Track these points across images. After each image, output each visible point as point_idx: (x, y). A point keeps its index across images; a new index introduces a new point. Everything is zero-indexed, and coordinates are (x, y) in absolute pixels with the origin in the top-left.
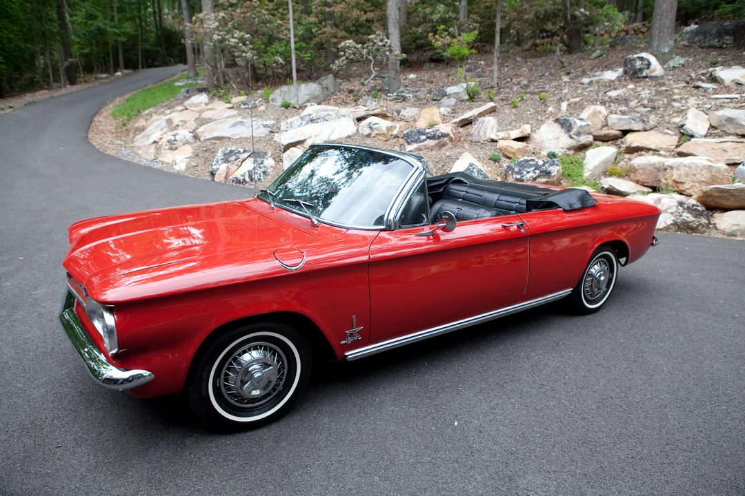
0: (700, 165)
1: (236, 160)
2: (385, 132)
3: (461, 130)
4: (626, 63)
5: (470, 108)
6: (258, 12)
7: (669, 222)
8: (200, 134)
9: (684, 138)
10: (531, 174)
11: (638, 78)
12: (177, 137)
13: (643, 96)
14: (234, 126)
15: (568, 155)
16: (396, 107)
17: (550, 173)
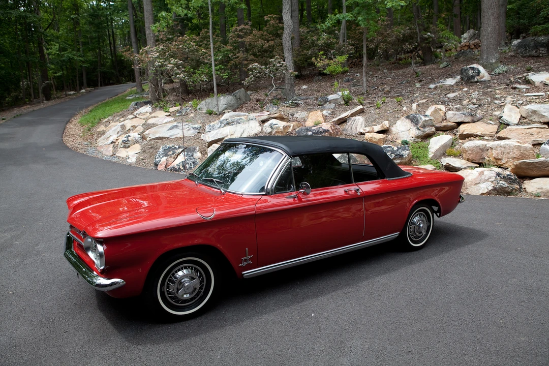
0: (512, 146)
1: (173, 154)
2: (282, 130)
3: (338, 127)
4: (462, 72)
5: (345, 110)
6: (188, 44)
7: (490, 188)
8: (146, 136)
9: (502, 126)
11: (472, 82)
12: (130, 139)
13: (473, 96)
14: (171, 128)
15: (417, 142)
16: (291, 111)
17: (402, 155)
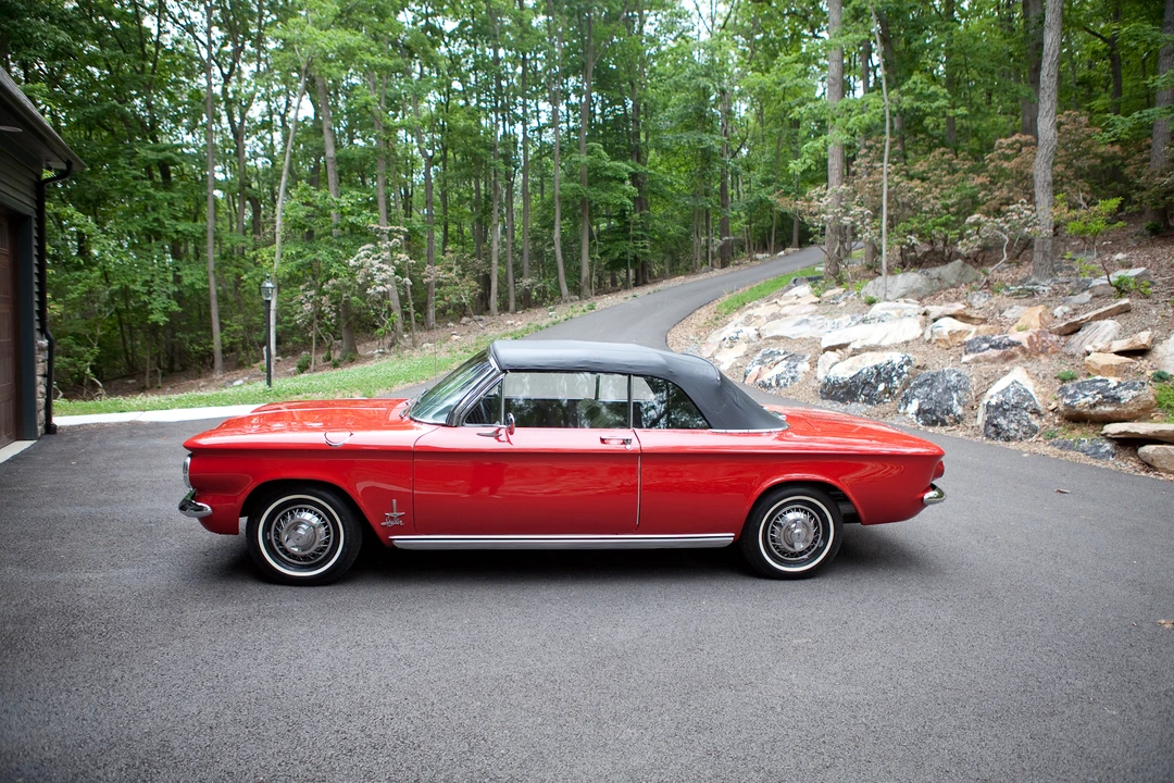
1: (771, 362)
2: (948, 338)
3: (1061, 338)
8: (764, 332)
10: (1089, 399)
12: (740, 335)
14: (799, 324)
